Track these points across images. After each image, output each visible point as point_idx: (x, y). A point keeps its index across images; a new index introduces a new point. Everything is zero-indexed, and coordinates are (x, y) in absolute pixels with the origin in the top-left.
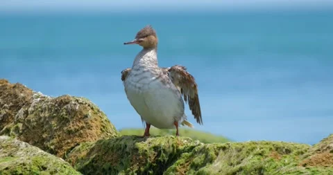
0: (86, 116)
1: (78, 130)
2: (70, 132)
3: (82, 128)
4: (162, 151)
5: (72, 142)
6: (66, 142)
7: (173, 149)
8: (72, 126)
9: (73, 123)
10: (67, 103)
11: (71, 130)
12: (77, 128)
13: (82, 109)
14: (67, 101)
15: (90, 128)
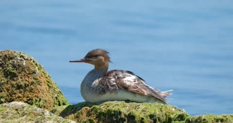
0: (34, 72)
1: (28, 86)
2: (19, 87)
3: (32, 83)
4: (157, 119)
5: (24, 97)
6: (17, 96)
7: (166, 118)
8: (21, 81)
9: (21, 78)
10: (11, 58)
11: (21, 85)
12: (27, 83)
13: (29, 65)
14: (11, 56)
15: (39, 83)
